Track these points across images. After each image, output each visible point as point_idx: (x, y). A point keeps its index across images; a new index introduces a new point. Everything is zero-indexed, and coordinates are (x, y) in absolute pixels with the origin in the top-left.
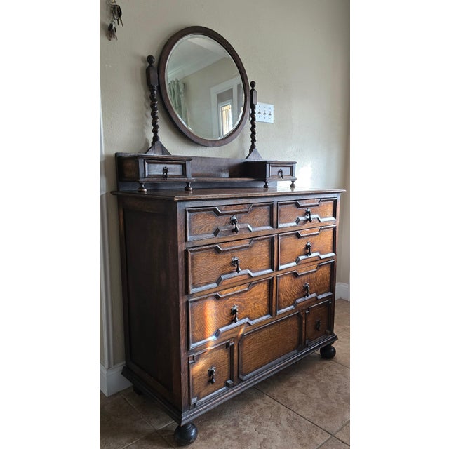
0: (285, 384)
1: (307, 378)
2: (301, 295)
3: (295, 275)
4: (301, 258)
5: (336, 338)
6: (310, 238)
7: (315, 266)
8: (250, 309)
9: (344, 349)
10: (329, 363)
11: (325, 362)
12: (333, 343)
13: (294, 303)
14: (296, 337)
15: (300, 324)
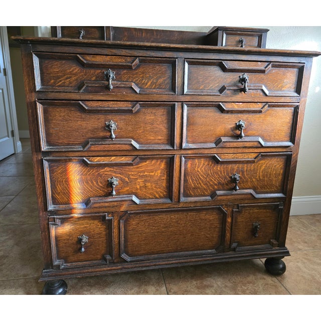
0: (195, 283)
1: (226, 286)
2: (226, 187)
3: (215, 160)
4: (224, 139)
5: (287, 253)
6: (245, 116)
7: (255, 155)
8: (138, 187)
9: (305, 270)
10: (270, 280)
11: (265, 277)
12: (283, 257)
13: (213, 195)
14: (215, 235)
15: (223, 221)
